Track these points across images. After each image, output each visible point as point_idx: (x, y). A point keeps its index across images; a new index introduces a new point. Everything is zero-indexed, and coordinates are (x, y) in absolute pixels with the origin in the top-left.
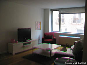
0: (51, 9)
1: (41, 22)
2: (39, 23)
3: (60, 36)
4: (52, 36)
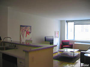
0: (66, 21)
1: (58, 32)
2: (57, 32)
3: (75, 43)
4: (68, 43)
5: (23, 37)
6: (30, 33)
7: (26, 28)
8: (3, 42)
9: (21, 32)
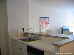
5: (43, 28)
6: (48, 23)
7: (45, 20)
8: (26, 33)
9: (41, 24)
